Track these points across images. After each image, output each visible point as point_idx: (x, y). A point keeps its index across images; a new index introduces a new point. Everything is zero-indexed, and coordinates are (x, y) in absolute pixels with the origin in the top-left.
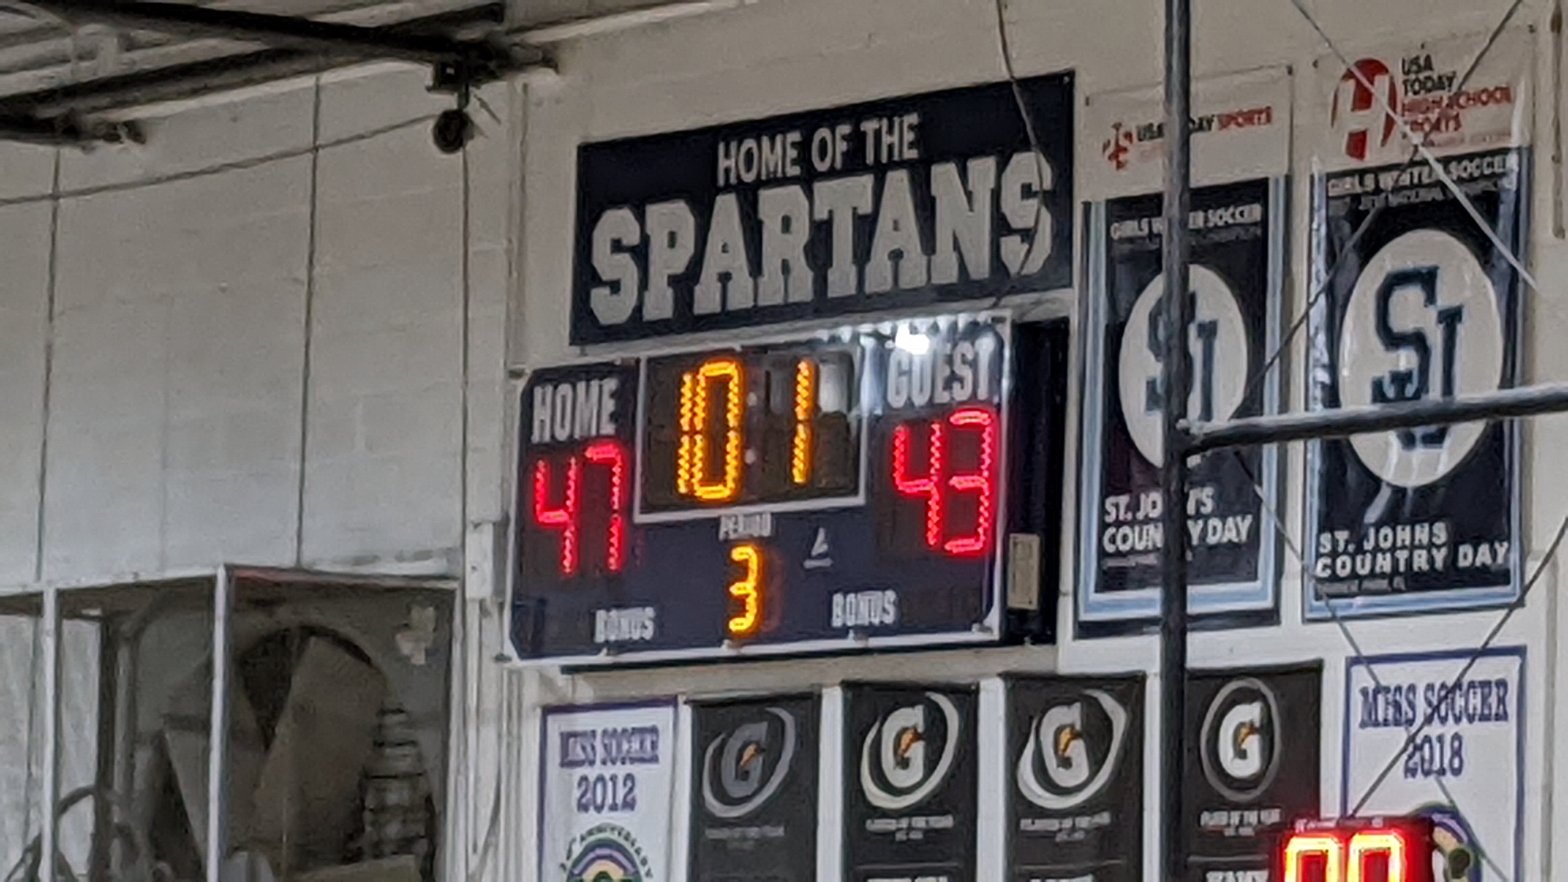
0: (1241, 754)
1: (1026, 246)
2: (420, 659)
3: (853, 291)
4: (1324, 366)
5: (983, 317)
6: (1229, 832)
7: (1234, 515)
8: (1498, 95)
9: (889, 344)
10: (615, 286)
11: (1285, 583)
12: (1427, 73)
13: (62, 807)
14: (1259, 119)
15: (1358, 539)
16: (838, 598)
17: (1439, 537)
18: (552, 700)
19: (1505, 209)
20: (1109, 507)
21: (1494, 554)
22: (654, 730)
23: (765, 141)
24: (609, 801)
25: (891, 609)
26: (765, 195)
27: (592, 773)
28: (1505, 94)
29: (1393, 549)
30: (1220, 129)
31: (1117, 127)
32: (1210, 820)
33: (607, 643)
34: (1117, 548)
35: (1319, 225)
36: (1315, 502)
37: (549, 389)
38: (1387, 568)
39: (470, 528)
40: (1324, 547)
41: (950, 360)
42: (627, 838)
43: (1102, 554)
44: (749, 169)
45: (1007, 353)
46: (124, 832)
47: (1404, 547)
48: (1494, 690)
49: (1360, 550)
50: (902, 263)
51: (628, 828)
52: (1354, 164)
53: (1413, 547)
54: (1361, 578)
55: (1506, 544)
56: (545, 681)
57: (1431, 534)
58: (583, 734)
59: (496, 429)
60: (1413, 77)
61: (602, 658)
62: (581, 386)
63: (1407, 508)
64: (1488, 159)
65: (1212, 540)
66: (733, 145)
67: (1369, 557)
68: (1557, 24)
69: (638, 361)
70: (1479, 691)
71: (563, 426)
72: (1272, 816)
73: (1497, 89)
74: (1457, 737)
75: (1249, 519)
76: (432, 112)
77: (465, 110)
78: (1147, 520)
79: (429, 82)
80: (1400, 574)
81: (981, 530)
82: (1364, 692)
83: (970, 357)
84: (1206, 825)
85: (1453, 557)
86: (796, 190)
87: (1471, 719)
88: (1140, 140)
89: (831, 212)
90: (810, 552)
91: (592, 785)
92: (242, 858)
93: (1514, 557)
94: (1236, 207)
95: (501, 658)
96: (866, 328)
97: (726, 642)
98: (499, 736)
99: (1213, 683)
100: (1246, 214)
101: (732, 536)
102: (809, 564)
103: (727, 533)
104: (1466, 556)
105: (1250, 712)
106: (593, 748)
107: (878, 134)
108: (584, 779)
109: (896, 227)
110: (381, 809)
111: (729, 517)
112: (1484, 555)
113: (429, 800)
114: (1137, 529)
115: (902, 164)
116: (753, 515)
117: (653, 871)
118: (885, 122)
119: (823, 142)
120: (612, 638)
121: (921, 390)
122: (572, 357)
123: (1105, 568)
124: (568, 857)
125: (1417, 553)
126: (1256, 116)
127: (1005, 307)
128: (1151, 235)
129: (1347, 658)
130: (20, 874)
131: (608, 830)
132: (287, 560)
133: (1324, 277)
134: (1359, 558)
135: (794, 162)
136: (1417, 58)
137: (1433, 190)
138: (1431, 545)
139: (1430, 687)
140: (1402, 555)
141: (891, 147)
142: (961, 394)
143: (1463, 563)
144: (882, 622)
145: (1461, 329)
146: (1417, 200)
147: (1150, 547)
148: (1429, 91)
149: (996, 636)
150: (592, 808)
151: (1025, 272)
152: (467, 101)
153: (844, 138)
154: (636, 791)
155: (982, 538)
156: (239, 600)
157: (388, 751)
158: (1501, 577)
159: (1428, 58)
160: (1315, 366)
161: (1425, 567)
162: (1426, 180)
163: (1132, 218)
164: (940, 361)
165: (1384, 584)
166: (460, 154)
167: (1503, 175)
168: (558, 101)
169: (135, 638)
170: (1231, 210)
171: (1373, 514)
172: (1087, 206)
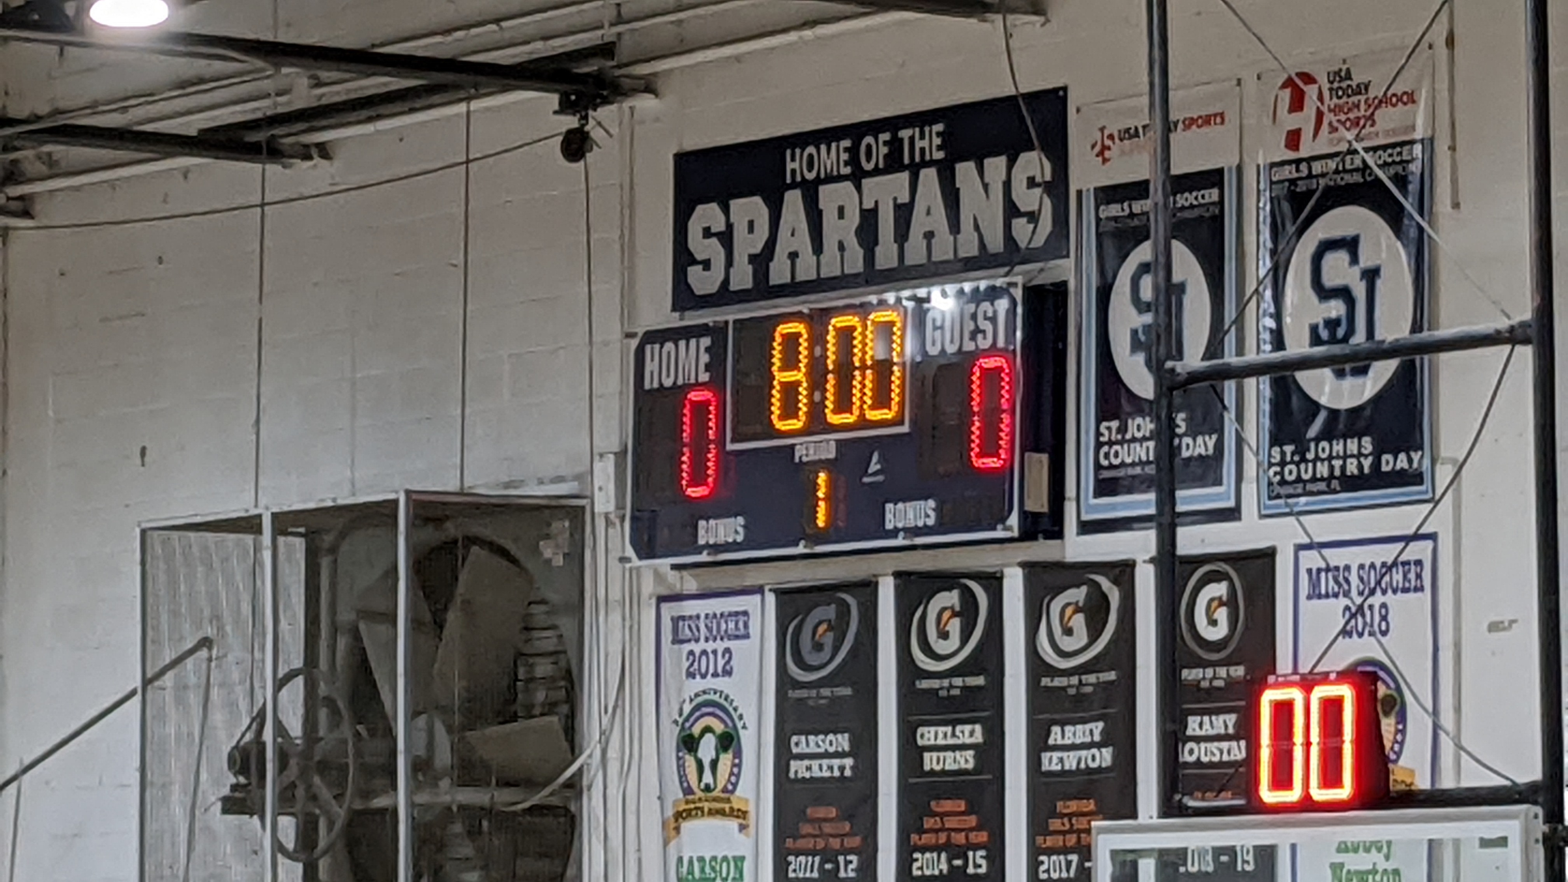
0: (1213, 623)
1: (1032, 226)
2: (559, 561)
3: (895, 264)
4: (1271, 316)
5: (999, 282)
6: (1205, 684)
7: (1202, 434)
8: (1405, 98)
9: (926, 305)
10: (706, 265)
11: (1244, 486)
12: (1349, 82)
13: (280, 684)
14: (1215, 120)
15: (1301, 451)
16: (889, 506)
17: (1366, 448)
18: (664, 592)
19: (1413, 187)
20: (1103, 429)
21: (1410, 461)
22: (745, 613)
23: (823, 148)
24: (711, 670)
25: (932, 514)
26: (823, 190)
27: (697, 648)
28: (1410, 98)
29: (1330, 458)
30: (1184, 130)
31: (1102, 130)
32: (1189, 675)
33: (707, 546)
34: (1110, 464)
35: (1265, 205)
36: (1266, 422)
37: (657, 347)
38: (1326, 475)
39: (596, 458)
40: (1274, 457)
41: (974, 317)
42: (726, 699)
43: (1098, 467)
44: (810, 169)
45: (1019, 310)
46: (330, 702)
47: (1338, 457)
48: (1413, 567)
49: (1304, 460)
50: (933, 241)
51: (726, 691)
52: (1291, 155)
53: (1345, 457)
54: (1305, 482)
55: (1420, 453)
56: (659, 577)
57: (1360, 446)
58: (691, 617)
59: (615, 377)
60: (1336, 85)
61: (704, 557)
62: (682, 344)
63: (1341, 426)
64: (1398, 149)
65: (1185, 454)
66: (798, 151)
67: (1310, 465)
68: (1450, 42)
69: (726, 323)
70: (1400, 568)
71: (668, 376)
72: (1239, 671)
73: (1405, 93)
74: (1384, 606)
75: (1214, 437)
76: (559, 131)
77: (587, 128)
78: (1134, 440)
79: (556, 107)
80: (1335, 478)
81: (1001, 451)
82: (1309, 571)
83: (990, 314)
84: (1185, 680)
85: (1377, 464)
86: (848, 185)
87: (1395, 591)
88: (1121, 140)
89: (876, 202)
90: (866, 471)
91: (697, 659)
92: (422, 721)
93: (1427, 462)
94: (1199, 190)
95: (623, 560)
96: (906, 293)
97: (802, 543)
98: (624, 619)
99: (1189, 567)
100: (1207, 196)
101: (805, 459)
102: (866, 480)
103: (800, 458)
104: (1388, 463)
105: (1219, 589)
106: (698, 630)
107: (912, 139)
108: (691, 653)
109: (928, 213)
110: (531, 680)
111: (801, 444)
112: (1402, 462)
113: (569, 672)
114: (1126, 446)
115: (932, 163)
116: (821, 442)
117: (747, 725)
118: (917, 130)
119: (869, 147)
120: (711, 542)
121: (952, 341)
122: (674, 321)
123: (1101, 477)
124: (681, 715)
125: (1349, 461)
126: (1212, 118)
127: (1018, 274)
128: (1132, 215)
129: (1295, 545)
130: (248, 737)
131: (712, 692)
132: (453, 486)
133: (1269, 245)
134: (1303, 466)
135: (846, 164)
136: (1341, 70)
137: (1354, 174)
138: (1360, 454)
139: (1361, 567)
140: (1337, 463)
141: (922, 150)
142: (984, 343)
143: (1385, 468)
144: (925, 526)
145: (1379, 283)
146: (1343, 183)
147: (1137, 460)
148: (1349, 96)
149: (1016, 533)
150: (698, 677)
151: (1031, 246)
152: (587, 123)
153: (885, 143)
154: (732, 663)
155: (1003, 456)
156: (416, 516)
157: (536, 634)
158: (1416, 478)
159: (1348, 70)
160: (1264, 315)
161: (1356, 472)
162: (1348, 167)
163: (1116, 202)
164: (967, 317)
165: (1322, 486)
166: (582, 163)
167: (1412, 160)
168: (657, 120)
169: (333, 550)
170: (1194, 194)
171: (1313, 431)
172: (1079, 193)
